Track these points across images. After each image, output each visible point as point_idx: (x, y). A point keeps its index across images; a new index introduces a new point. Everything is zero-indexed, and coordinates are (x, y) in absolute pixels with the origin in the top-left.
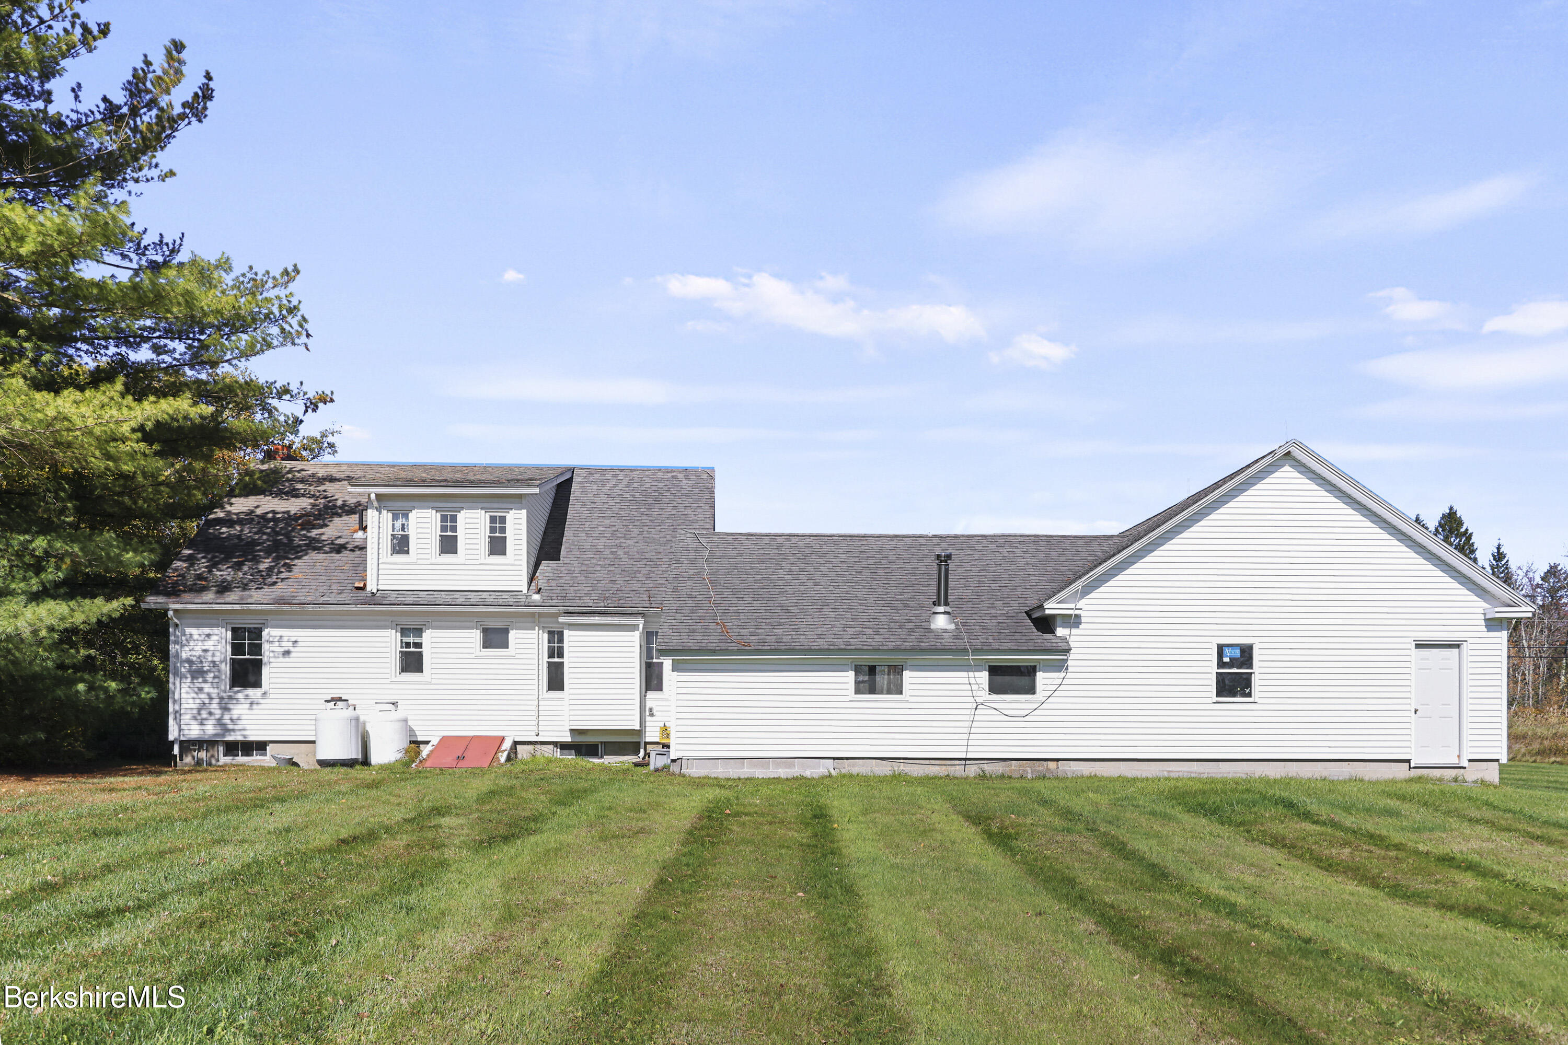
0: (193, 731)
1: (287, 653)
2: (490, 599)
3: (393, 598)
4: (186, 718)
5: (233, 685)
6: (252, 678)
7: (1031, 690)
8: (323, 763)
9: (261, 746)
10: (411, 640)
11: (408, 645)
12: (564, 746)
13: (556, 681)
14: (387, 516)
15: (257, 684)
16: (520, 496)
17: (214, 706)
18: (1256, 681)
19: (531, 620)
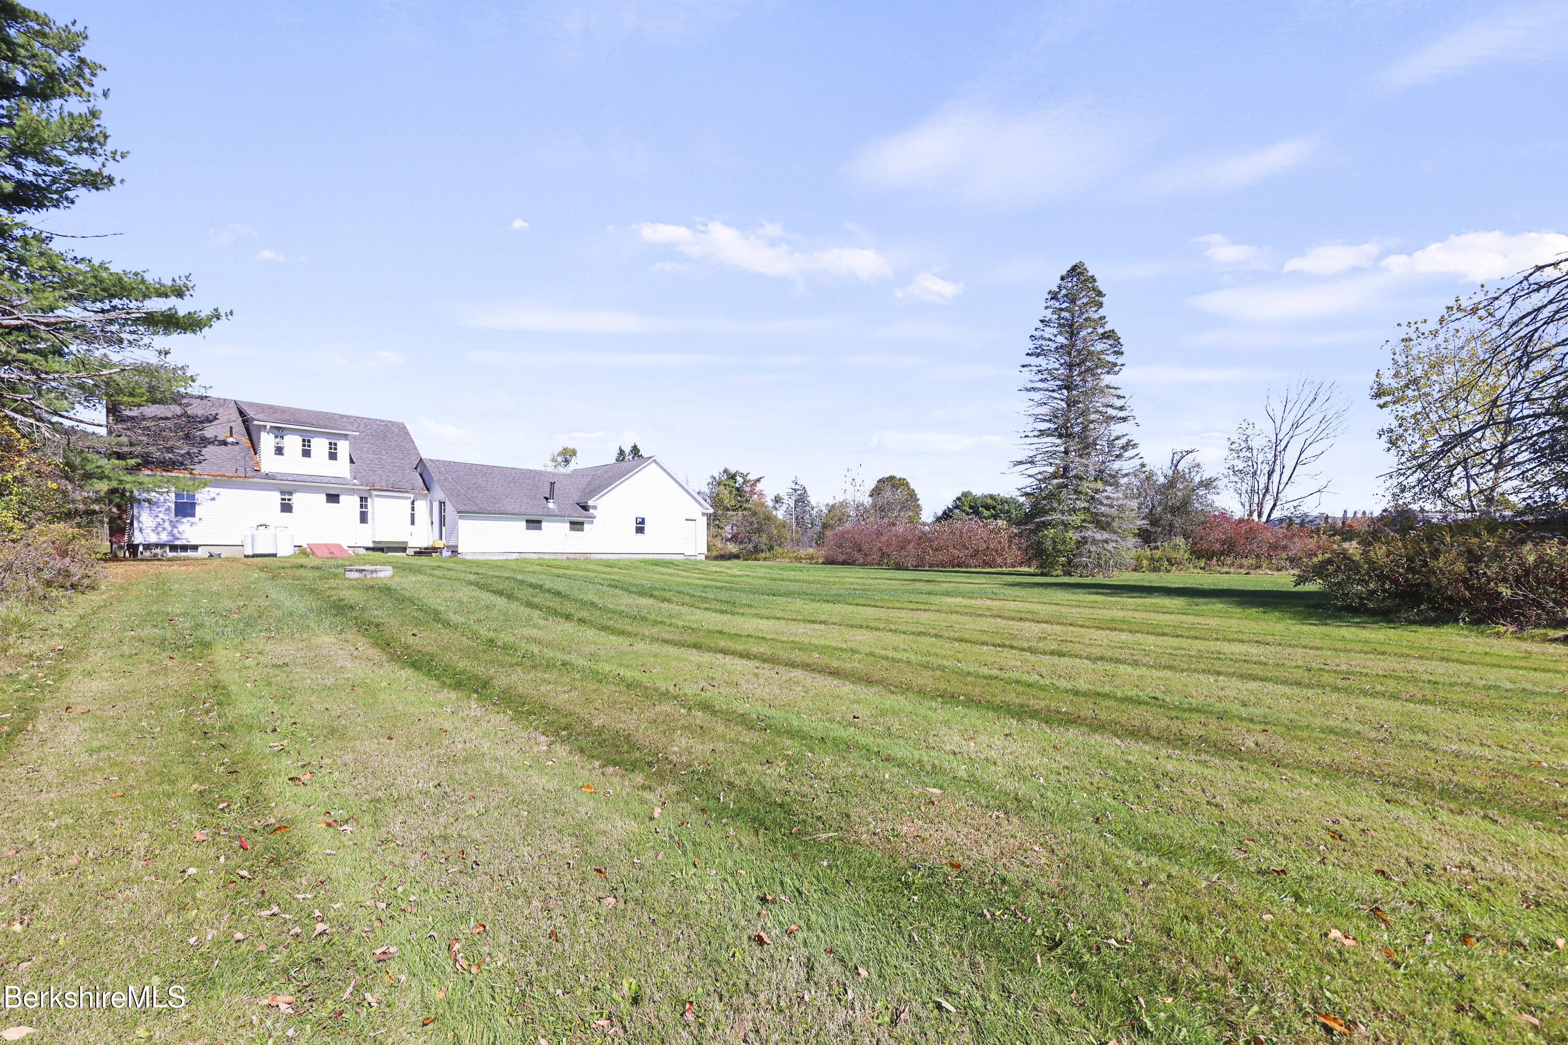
0: (153, 539)
1: (213, 499)
2: (333, 481)
3: (279, 477)
4: (149, 531)
5: (176, 515)
6: (189, 512)
7: (582, 530)
8: (246, 556)
9: (195, 548)
10: (287, 497)
11: (284, 499)
12: (367, 549)
13: (363, 518)
14: (272, 436)
15: (193, 515)
16: (346, 435)
17: (167, 525)
18: (646, 529)
19: (352, 492)
